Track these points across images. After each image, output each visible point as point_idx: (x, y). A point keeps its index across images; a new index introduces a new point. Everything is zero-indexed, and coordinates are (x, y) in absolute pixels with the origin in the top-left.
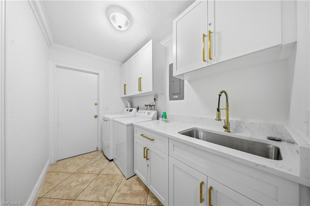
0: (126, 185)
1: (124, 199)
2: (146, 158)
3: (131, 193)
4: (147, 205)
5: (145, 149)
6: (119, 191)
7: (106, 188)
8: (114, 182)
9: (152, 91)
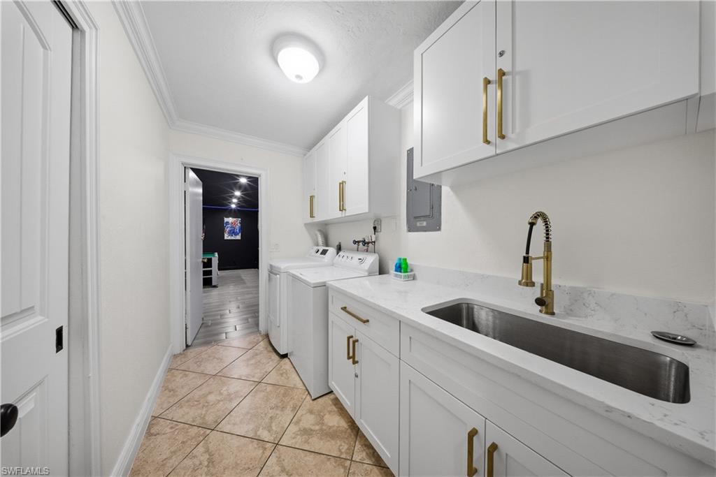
0: (311, 412)
1: (307, 442)
2: (351, 360)
3: (321, 430)
4: (354, 461)
5: (351, 340)
6: (297, 423)
7: (271, 413)
8: (288, 402)
9: (367, 211)
